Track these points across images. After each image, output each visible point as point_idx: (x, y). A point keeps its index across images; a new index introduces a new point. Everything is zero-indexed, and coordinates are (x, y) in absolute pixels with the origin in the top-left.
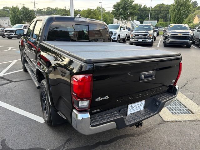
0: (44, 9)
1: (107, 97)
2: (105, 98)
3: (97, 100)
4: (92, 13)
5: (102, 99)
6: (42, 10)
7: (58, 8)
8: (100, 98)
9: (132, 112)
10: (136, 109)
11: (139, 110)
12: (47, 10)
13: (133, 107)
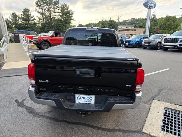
0: (129, 20)
1: (47, 81)
2: (45, 81)
3: (39, 81)
4: (170, 20)
5: (43, 81)
6: (127, 21)
7: (141, 18)
8: (41, 80)
9: (80, 102)
10: (84, 100)
11: (89, 103)
12: (131, 20)
13: (81, 97)
